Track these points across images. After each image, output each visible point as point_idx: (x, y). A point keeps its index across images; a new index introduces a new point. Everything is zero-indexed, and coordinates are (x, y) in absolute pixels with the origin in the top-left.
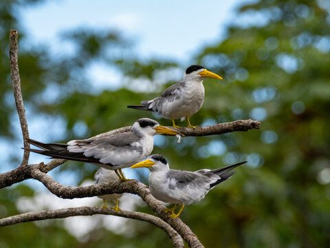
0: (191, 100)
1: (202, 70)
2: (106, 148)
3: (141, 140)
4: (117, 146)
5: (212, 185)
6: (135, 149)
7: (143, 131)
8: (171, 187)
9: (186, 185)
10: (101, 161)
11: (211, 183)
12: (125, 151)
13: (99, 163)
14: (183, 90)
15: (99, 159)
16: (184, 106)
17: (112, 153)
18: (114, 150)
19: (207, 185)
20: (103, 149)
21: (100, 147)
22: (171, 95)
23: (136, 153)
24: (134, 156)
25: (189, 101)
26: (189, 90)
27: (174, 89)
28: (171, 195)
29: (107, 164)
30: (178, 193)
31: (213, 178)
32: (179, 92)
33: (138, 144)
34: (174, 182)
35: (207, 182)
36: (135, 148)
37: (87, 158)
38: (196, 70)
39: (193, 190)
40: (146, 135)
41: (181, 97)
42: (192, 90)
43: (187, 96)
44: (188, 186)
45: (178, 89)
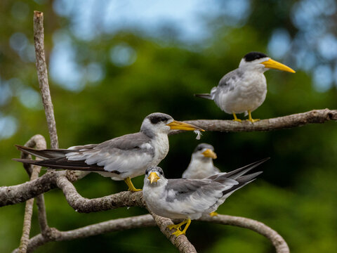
0: (248, 93)
1: (267, 59)
2: (111, 153)
3: (153, 141)
4: (124, 149)
5: (225, 193)
6: (145, 152)
7: (155, 129)
8: (169, 200)
9: (188, 195)
10: (105, 168)
11: (224, 190)
12: (133, 155)
13: (104, 171)
14: (238, 80)
15: (103, 167)
16: (240, 99)
17: (118, 158)
18: (120, 154)
19: (218, 193)
20: (108, 154)
21: (103, 152)
22: (226, 85)
23: (146, 157)
24: (144, 160)
25: (246, 94)
26: (247, 80)
27: (229, 79)
28: (170, 209)
29: (112, 172)
30: (179, 206)
31: (228, 183)
32: (233, 82)
33: (148, 146)
34: (172, 193)
35: (217, 189)
36: (145, 150)
37: (89, 166)
38: (258, 58)
39: (199, 201)
40: (158, 134)
41: (236, 88)
42: (251, 82)
43: (243, 88)
44: (191, 196)
45: (234, 78)
